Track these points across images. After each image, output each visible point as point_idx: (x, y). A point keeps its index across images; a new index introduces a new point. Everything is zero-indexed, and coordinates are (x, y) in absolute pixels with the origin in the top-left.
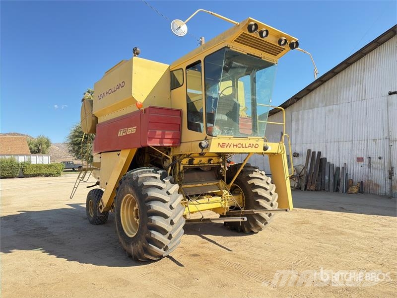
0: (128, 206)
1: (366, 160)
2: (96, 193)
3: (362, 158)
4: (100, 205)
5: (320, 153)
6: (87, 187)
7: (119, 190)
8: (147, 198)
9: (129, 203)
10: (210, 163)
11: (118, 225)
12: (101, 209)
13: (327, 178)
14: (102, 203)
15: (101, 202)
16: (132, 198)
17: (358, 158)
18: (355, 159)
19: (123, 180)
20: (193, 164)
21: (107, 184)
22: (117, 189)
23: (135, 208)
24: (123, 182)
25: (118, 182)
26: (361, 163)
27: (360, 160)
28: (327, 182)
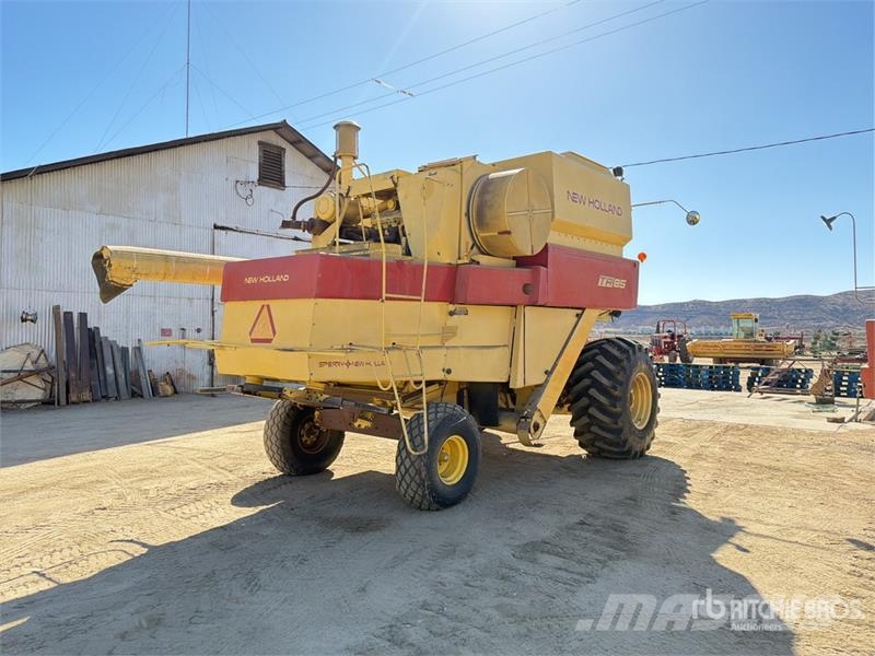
1: (176, 333)
3: (170, 330)
5: (83, 316)
13: (110, 370)
17: (163, 330)
18: (158, 331)
26: (168, 340)
27: (166, 333)
28: (111, 379)
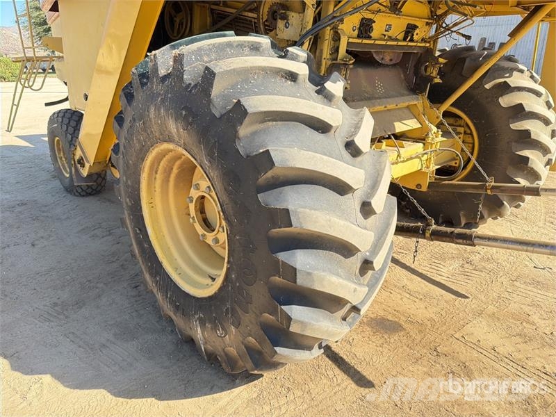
0: (166, 180)
2: (66, 121)
4: (77, 158)
6: (47, 104)
7: (127, 124)
8: (270, 174)
9: (168, 171)
10: (411, 40)
11: (140, 244)
12: (83, 166)
14: (82, 150)
15: (78, 148)
16: (179, 157)
19: (136, 83)
20: (369, 38)
21: (86, 97)
22: (119, 119)
23: (195, 194)
24: (140, 96)
25: (120, 92)
